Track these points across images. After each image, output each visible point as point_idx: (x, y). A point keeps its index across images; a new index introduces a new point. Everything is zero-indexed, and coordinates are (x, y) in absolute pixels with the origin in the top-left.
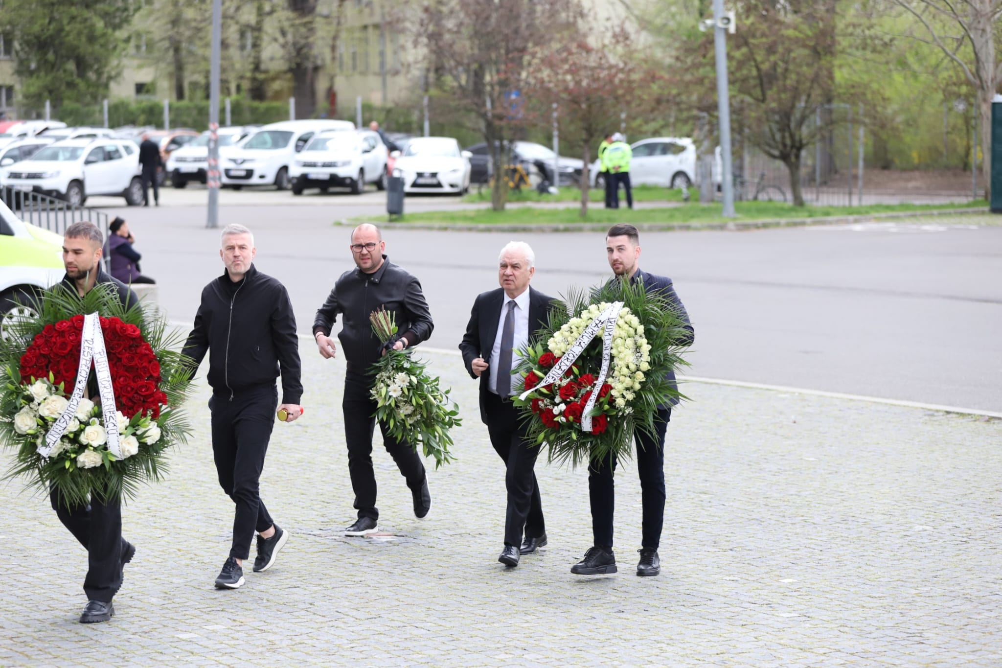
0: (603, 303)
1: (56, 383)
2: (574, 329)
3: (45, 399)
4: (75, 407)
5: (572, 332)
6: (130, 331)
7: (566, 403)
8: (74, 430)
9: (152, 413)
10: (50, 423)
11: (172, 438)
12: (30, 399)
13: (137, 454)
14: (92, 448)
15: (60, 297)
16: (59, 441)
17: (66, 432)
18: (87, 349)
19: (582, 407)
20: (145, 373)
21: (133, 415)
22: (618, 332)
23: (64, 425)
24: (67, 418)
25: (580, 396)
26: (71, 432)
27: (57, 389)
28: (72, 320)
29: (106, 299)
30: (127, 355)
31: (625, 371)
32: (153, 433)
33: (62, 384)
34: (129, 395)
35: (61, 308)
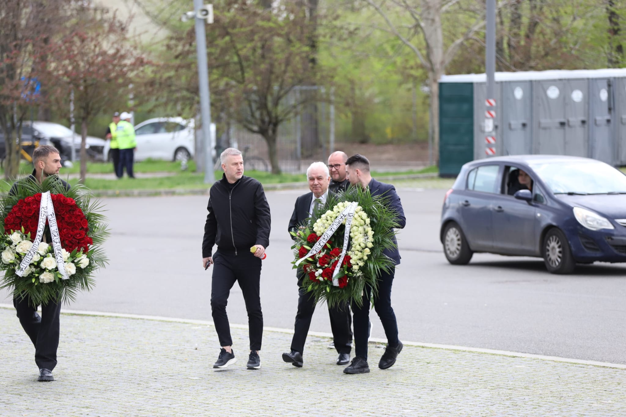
0: (346, 202)
1: (26, 232)
2: (329, 218)
3: (19, 243)
4: (37, 246)
5: (327, 220)
6: (69, 201)
7: (323, 269)
8: (37, 260)
9: (83, 249)
10: (23, 256)
11: (96, 265)
12: (10, 243)
13: (75, 274)
14: (48, 271)
15: (27, 183)
16: (28, 267)
17: (32, 262)
18: (43, 212)
19: (333, 271)
20: (79, 226)
21: (72, 251)
22: (354, 222)
23: (31, 257)
24: (32, 253)
25: (331, 263)
26: (35, 262)
27: (26, 236)
28: (34, 196)
29: (54, 183)
30: (68, 215)
31: (358, 248)
32: (84, 261)
33: (29, 233)
34: (70, 239)
35: (28, 190)
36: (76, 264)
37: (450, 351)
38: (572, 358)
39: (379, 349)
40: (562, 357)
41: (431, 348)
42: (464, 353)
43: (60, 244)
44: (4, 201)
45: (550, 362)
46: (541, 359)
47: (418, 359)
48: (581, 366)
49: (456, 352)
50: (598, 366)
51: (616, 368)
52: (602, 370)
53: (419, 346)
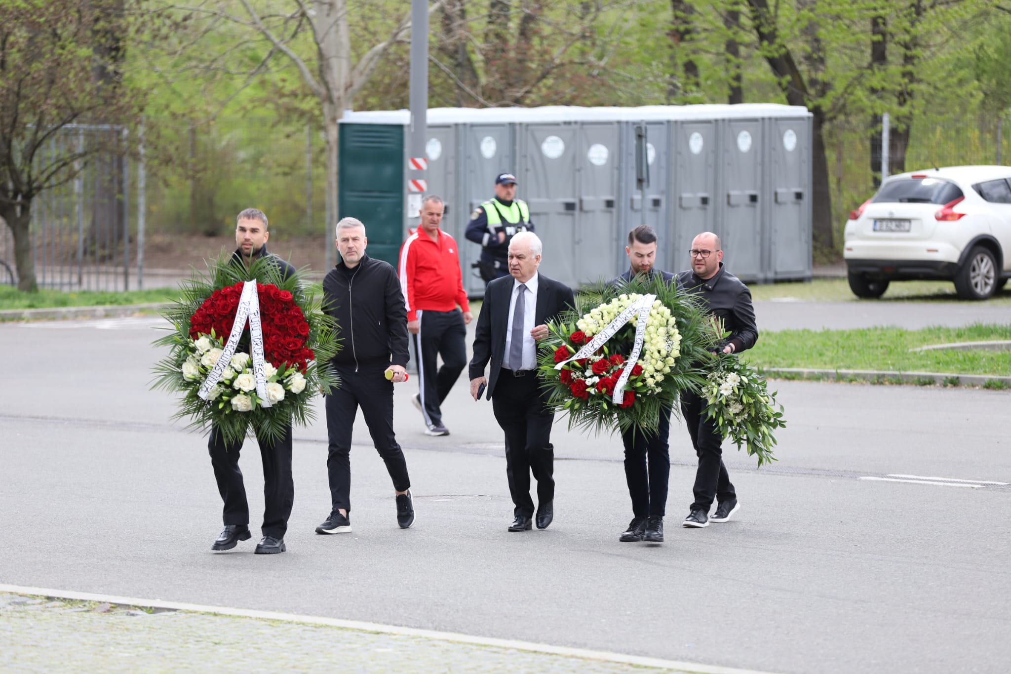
0: (634, 294)
1: (217, 337)
2: (605, 314)
3: (208, 351)
4: (229, 357)
5: (603, 316)
6: (282, 296)
7: (600, 377)
8: (230, 377)
9: (299, 365)
10: (210, 371)
11: (317, 389)
12: (194, 351)
13: (284, 400)
14: (243, 392)
16: (216, 386)
17: (221, 379)
18: (243, 310)
19: (614, 383)
20: (294, 332)
21: (281, 366)
22: (651, 321)
23: (219, 372)
24: (222, 366)
25: (612, 372)
26: (227, 380)
27: (216, 342)
28: (234, 286)
29: (266, 269)
30: (279, 316)
31: (656, 355)
32: (298, 382)
33: (220, 337)
34: (280, 351)
35: (228, 276)
36: (285, 386)
37: (263, 623)
38: (484, 635)
39: (132, 617)
40: (466, 634)
41: (230, 616)
42: (289, 626)
43: (263, 357)
44: (194, 291)
45: (441, 643)
46: (426, 638)
47: (200, 636)
48: (495, 649)
49: (275, 624)
50: (526, 651)
51: (556, 654)
52: (530, 658)
53: (209, 613)
